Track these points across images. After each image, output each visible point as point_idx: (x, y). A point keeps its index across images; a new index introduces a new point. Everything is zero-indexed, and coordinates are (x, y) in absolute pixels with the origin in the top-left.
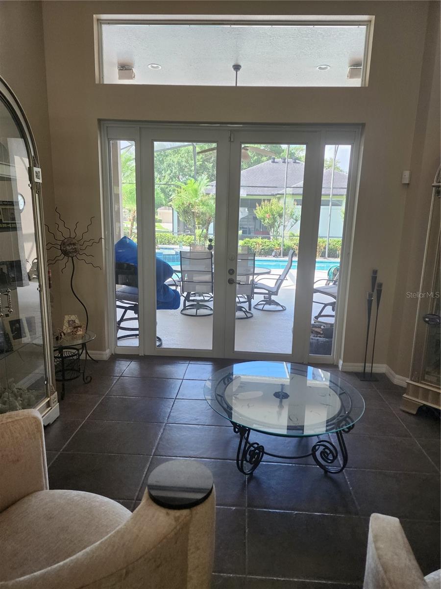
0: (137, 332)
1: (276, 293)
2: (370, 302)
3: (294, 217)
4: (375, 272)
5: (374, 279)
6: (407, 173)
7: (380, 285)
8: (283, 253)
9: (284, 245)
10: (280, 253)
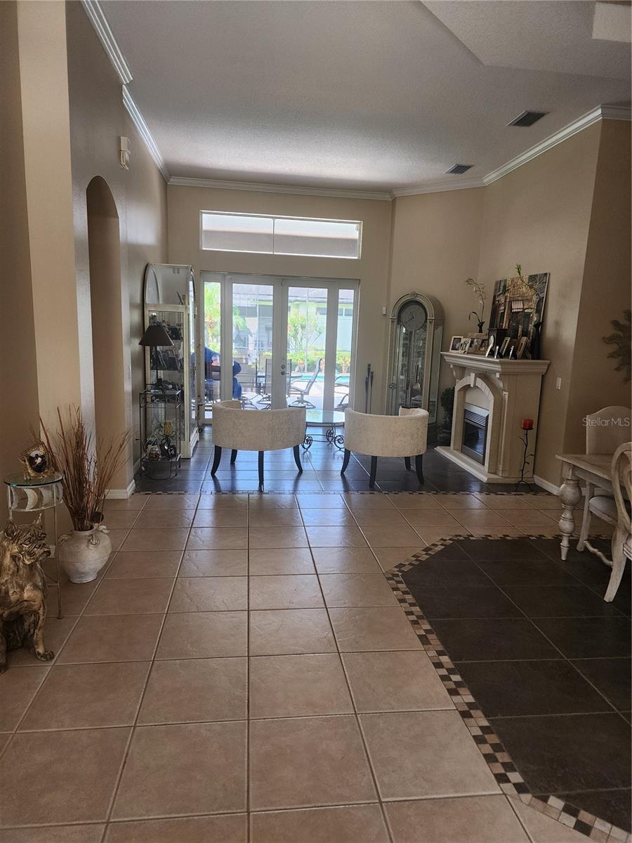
0: (211, 408)
1: (307, 393)
2: (367, 383)
3: (318, 329)
4: (369, 365)
5: (369, 369)
6: (384, 308)
7: (372, 373)
8: (308, 369)
9: (308, 360)
10: (304, 368)
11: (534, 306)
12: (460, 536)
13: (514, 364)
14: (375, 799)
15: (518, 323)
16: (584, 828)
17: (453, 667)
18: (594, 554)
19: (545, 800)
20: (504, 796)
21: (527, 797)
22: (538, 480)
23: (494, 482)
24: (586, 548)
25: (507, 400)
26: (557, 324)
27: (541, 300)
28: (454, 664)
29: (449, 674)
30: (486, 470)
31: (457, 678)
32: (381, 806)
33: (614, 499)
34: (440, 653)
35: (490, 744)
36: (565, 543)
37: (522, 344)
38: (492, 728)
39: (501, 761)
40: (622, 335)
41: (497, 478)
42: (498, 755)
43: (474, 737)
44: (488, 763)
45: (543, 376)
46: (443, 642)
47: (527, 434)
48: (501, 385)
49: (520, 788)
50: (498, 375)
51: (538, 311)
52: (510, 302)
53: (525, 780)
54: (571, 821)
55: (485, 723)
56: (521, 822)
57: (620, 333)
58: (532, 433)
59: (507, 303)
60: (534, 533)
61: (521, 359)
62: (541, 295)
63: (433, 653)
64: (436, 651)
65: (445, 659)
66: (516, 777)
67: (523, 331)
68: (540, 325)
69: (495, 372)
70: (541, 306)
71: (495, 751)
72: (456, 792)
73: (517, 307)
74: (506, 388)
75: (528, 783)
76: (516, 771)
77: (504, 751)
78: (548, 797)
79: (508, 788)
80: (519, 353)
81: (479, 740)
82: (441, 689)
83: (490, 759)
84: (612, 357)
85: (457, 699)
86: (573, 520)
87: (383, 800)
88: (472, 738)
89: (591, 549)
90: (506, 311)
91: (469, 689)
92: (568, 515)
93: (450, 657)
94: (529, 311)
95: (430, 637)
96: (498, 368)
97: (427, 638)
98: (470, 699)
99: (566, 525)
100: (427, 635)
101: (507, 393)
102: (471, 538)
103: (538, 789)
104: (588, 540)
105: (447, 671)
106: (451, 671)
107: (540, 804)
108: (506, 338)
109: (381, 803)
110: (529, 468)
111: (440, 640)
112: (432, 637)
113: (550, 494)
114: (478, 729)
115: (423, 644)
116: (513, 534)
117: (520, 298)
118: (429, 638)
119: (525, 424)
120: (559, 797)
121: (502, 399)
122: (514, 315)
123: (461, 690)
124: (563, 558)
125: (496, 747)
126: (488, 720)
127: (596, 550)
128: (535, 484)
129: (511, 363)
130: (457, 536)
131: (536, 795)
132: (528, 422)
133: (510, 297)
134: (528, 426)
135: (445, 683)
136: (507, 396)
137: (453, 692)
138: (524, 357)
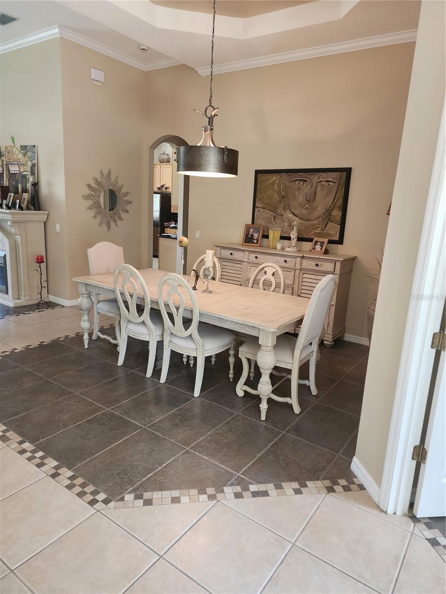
11: (29, 169)
12: (6, 352)
13: (21, 214)
14: (7, 571)
15: (17, 182)
16: (148, 502)
17: (35, 448)
18: (105, 339)
19: (122, 499)
20: (98, 512)
21: (112, 504)
22: (52, 298)
23: (20, 305)
24: (98, 337)
25: (20, 241)
26: (49, 184)
27: (33, 166)
28: (34, 446)
29: (33, 454)
30: (11, 297)
31: (40, 454)
32: (14, 573)
33: (117, 302)
34: (21, 443)
35: (78, 485)
36: (86, 337)
37: (24, 199)
38: (76, 474)
39: (89, 492)
40: (94, 194)
41: (22, 302)
42: (86, 489)
43: (66, 487)
44: (81, 498)
45: (45, 223)
46: (21, 434)
47: (40, 267)
48: (13, 230)
49: (106, 502)
50: (9, 223)
51: (33, 174)
52: (7, 165)
53: (107, 495)
54: (140, 502)
55: (70, 473)
56: (113, 522)
57: (93, 193)
58: (43, 265)
59: (5, 166)
60: (61, 335)
61: (26, 210)
62: (34, 162)
63: (15, 445)
64: (17, 443)
65: (27, 445)
66: (101, 496)
67: (22, 189)
68: (35, 185)
69: (6, 221)
70: (34, 170)
71: (82, 488)
72: (67, 529)
73: (14, 169)
74: (18, 233)
75: (110, 495)
76: (100, 493)
77: (89, 485)
78: (124, 496)
79: (99, 506)
80: (24, 206)
81: (70, 487)
82: (31, 467)
83: (81, 495)
84: (90, 208)
85: (44, 468)
86: (89, 320)
87: (13, 569)
88: (65, 488)
89: (102, 336)
90: (5, 172)
91: (51, 457)
92: (85, 317)
93: (30, 442)
94: (25, 173)
95: (8, 434)
96: (9, 217)
97: (6, 436)
98: (55, 463)
99: (85, 325)
100: (5, 434)
101: (19, 237)
102: (16, 351)
103: (117, 496)
104: (99, 331)
105: (31, 453)
106: (33, 452)
107: (121, 503)
108: (10, 194)
109: (12, 571)
110: (44, 290)
111: (16, 433)
112: (10, 434)
113: (63, 306)
114: (67, 480)
115: (4, 442)
116: (47, 340)
117: (15, 163)
118: (8, 436)
119: (38, 259)
120: (130, 493)
121: (16, 243)
122: (12, 176)
123: (46, 461)
124: (86, 347)
125: (83, 485)
126: (72, 471)
127: (105, 336)
128: (50, 301)
129: (18, 214)
130: (3, 352)
131: (116, 500)
132: (40, 257)
133: (6, 161)
134: (40, 260)
135: (32, 461)
136: (19, 239)
137: (39, 466)
138: (28, 208)
